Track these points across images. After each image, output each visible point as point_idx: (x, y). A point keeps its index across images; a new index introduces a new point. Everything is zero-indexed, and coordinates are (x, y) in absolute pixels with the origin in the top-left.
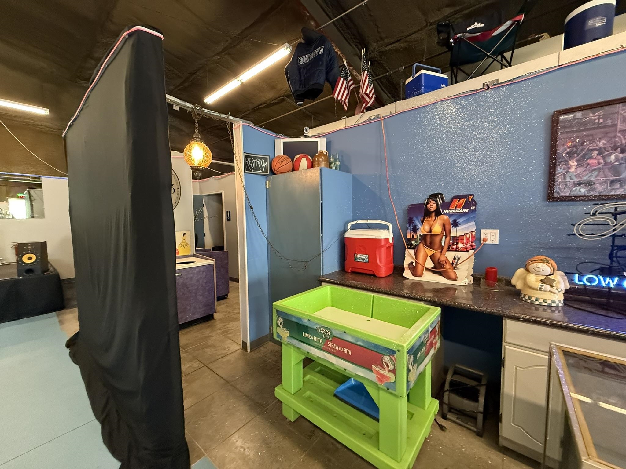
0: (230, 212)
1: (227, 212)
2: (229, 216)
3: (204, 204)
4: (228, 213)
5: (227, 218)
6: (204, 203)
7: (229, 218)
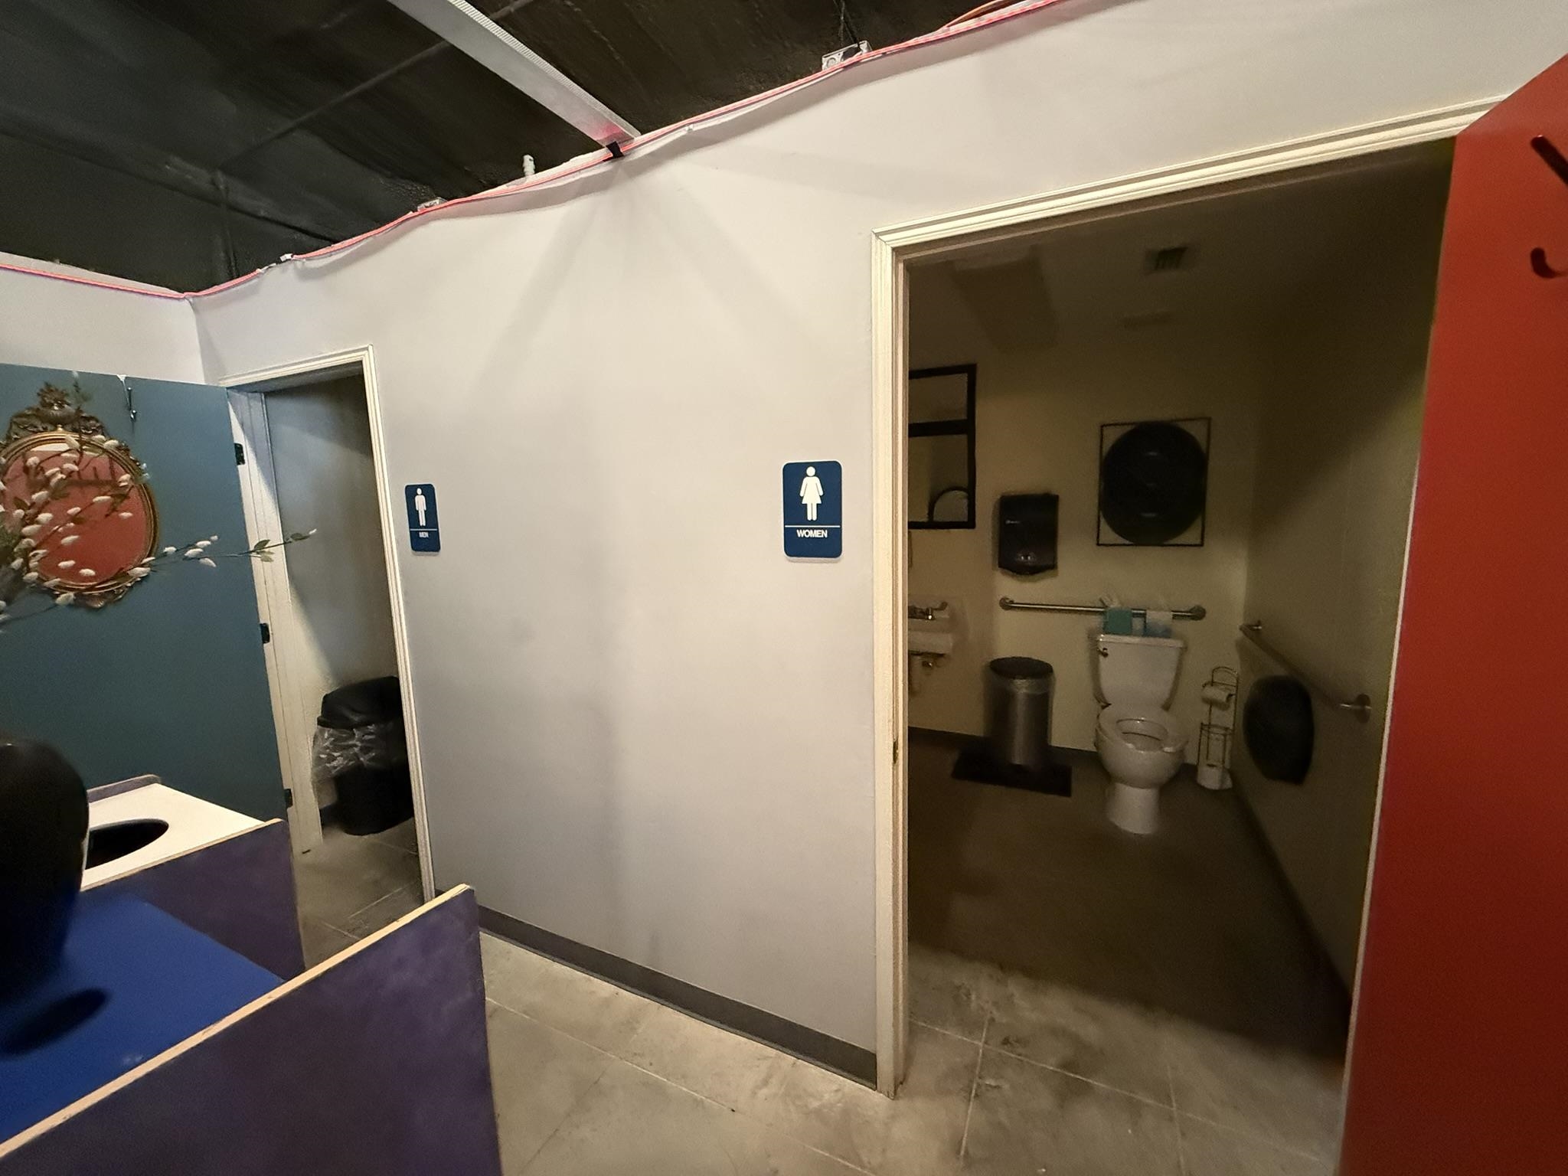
0: (429, 491)
1: (411, 492)
2: (423, 522)
3: (239, 449)
4: (420, 502)
5: (414, 536)
6: (239, 438)
7: (423, 535)
